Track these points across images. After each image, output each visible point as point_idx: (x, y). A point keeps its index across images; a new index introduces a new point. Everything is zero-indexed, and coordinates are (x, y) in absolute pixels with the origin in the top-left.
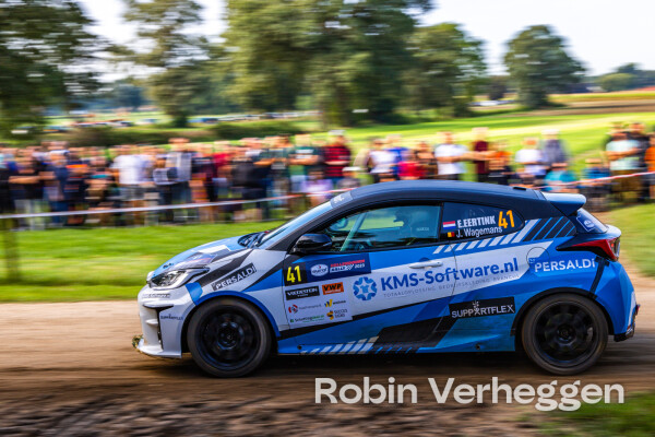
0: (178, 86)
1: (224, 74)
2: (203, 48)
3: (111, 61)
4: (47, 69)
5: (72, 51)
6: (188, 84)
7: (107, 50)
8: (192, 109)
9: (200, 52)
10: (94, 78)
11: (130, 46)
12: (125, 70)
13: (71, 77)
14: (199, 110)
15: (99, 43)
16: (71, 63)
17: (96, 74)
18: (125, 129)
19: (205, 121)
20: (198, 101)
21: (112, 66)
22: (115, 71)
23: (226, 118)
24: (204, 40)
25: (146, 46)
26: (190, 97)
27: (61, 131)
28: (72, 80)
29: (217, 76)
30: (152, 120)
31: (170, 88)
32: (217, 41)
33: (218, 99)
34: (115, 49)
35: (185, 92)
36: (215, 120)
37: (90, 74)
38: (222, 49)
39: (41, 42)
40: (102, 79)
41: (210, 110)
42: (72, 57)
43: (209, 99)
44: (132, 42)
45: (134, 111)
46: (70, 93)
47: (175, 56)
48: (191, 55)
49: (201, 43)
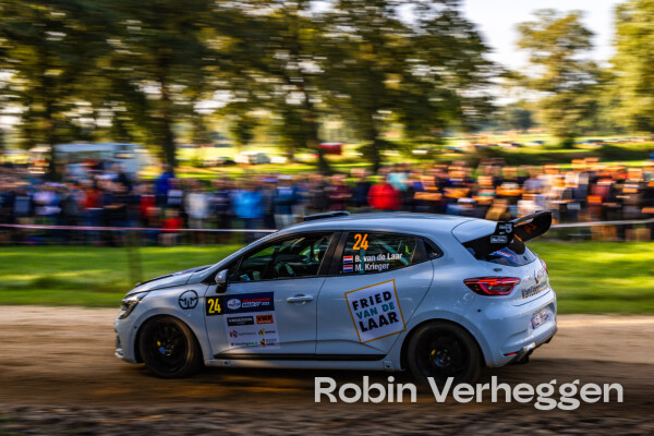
0: (567, 109)
1: (612, 98)
2: (591, 73)
3: (504, 86)
4: (447, 94)
5: (470, 77)
6: (577, 108)
7: (502, 75)
8: (579, 131)
9: (588, 76)
10: (490, 102)
11: (523, 72)
12: (518, 94)
13: (468, 101)
14: (585, 131)
15: (495, 69)
16: (468, 88)
17: (491, 98)
18: (515, 150)
19: (591, 142)
20: (585, 123)
21: (506, 91)
22: (508, 96)
23: (611, 140)
24: (594, 65)
25: (539, 72)
26: (578, 120)
27: (457, 151)
28: (468, 104)
29: (604, 99)
30: (540, 142)
31: (559, 111)
32: (606, 67)
33: (604, 121)
34: (508, 75)
35: (572, 115)
36: (601, 141)
37: (485, 99)
38: (610, 74)
39: (442, 68)
40: (496, 103)
41: (595, 132)
42: (468, 83)
43: (596, 121)
44: (525, 68)
45: (523, 133)
46: (465, 116)
47: (566, 80)
48: (580, 79)
49: (590, 69)
